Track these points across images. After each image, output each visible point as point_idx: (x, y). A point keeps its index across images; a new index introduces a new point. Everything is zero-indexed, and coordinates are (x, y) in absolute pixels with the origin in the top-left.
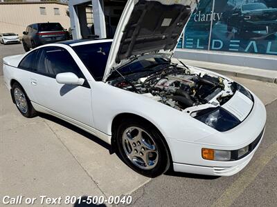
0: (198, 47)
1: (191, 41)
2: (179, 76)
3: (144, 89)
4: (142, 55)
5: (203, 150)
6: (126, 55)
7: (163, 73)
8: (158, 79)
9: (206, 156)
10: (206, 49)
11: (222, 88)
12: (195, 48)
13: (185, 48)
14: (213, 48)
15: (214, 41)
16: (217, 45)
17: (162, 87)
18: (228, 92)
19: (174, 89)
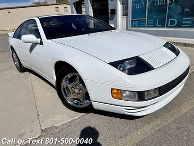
0: (157, 25)
1: (152, 21)
5: (112, 90)
9: (115, 95)
10: (163, 26)
12: (155, 26)
13: (147, 27)
14: (169, 25)
15: (170, 20)
16: (172, 23)
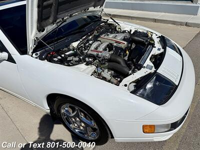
2: (111, 36)
3: (77, 59)
4: (71, 16)
6: (51, 20)
7: (95, 33)
8: (91, 42)
9: (147, 130)
11: (153, 45)
17: (95, 53)
18: (159, 49)
19: (107, 54)
